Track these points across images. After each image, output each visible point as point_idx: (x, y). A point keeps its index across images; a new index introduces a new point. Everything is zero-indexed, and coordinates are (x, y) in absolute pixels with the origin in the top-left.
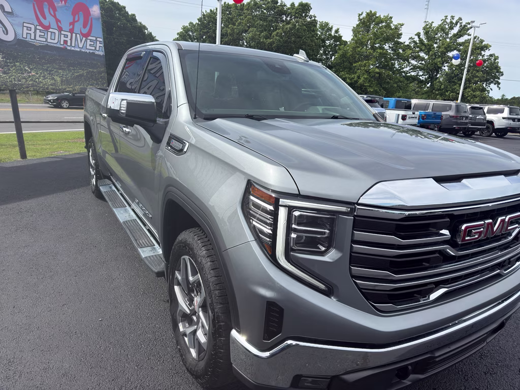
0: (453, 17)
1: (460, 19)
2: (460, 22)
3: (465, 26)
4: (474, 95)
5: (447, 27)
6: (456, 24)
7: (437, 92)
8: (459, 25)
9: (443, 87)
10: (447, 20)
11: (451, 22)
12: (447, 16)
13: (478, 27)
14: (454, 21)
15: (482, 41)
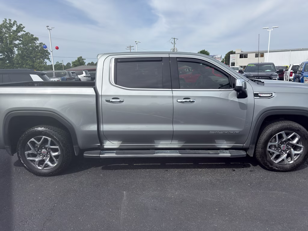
0: (10, 20)
1: (15, 22)
2: (16, 23)
3: (19, 26)
4: (40, 66)
5: (8, 25)
6: (14, 24)
7: (17, 66)
8: (15, 25)
9: (20, 62)
10: (7, 21)
11: (10, 23)
12: (6, 19)
13: (51, 30)
14: (12, 23)
15: (32, 35)
